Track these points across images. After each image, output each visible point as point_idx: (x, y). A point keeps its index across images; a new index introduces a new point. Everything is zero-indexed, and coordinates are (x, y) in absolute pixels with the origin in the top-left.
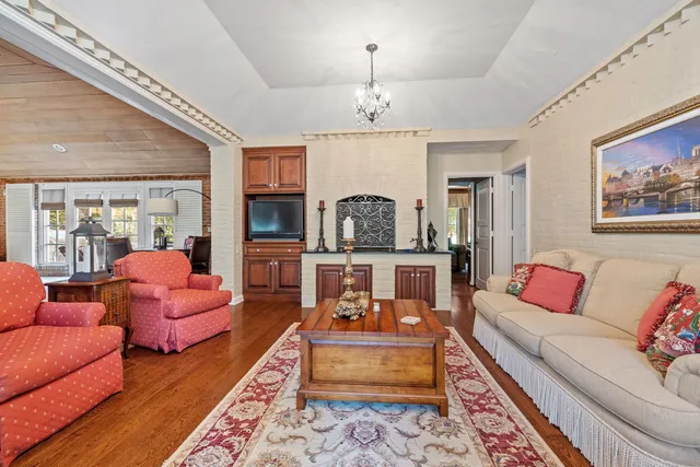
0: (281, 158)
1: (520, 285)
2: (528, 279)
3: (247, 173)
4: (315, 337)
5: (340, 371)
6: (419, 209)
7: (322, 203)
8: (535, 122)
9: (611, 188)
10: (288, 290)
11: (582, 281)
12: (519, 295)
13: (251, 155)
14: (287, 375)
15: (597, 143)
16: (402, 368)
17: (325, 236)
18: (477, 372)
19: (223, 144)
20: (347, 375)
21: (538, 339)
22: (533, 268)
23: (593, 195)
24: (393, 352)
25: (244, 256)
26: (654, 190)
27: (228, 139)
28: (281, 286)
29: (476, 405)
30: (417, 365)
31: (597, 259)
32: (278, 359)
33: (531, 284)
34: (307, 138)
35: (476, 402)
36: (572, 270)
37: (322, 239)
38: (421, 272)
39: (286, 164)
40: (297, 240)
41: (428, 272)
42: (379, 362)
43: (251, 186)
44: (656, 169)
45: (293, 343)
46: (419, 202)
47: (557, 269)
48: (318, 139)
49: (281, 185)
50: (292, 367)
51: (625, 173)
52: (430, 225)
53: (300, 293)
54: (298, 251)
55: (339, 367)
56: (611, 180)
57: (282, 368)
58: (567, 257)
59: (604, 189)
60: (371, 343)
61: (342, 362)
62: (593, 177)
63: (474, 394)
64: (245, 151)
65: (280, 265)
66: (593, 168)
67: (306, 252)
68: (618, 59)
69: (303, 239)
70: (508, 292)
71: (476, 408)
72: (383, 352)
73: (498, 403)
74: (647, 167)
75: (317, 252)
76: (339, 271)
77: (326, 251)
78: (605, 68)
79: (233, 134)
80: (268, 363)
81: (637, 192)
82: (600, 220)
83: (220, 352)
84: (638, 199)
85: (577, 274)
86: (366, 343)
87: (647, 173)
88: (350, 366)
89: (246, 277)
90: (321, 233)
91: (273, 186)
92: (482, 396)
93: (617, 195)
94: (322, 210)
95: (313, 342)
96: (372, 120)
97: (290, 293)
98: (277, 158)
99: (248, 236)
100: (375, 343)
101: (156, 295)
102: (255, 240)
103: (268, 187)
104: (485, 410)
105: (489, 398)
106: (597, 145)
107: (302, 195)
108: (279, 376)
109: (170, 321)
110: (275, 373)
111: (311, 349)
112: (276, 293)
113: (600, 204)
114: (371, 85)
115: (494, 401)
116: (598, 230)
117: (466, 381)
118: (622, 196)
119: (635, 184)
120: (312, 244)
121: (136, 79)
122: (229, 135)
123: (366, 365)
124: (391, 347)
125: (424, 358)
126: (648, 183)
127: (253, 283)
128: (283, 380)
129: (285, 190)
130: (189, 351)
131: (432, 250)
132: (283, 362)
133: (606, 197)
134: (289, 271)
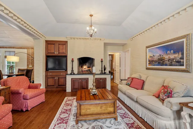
0: (59, 44)
1: (129, 83)
2: (132, 82)
3: (47, 49)
4: (82, 102)
5: (89, 112)
6: (102, 61)
7: (73, 59)
8: (132, 39)
9: (150, 59)
10: (61, 86)
11: (144, 82)
12: (129, 85)
13: (48, 43)
14: (69, 114)
15: (147, 47)
16: (106, 109)
17: (73, 69)
18: (121, 107)
19: (39, 39)
20: (91, 112)
21: (136, 97)
22: (133, 79)
23: (146, 60)
24: (104, 105)
25: (46, 76)
26: (160, 60)
27: (41, 37)
28: (59, 85)
29: (124, 116)
30: (110, 108)
31: (147, 76)
32: (64, 109)
33: (132, 83)
34: (68, 38)
35: (123, 116)
36: (141, 79)
37: (72, 70)
38: (102, 80)
39: (61, 47)
40: (64, 71)
41: (104, 80)
42: (100, 108)
43: (48, 53)
44: (160, 55)
45: (68, 104)
46: (102, 59)
47: (138, 79)
48: (71, 39)
49: (59, 53)
50: (70, 112)
51: (153, 56)
52: (104, 66)
53: (66, 87)
54: (65, 74)
55: (88, 110)
56: (150, 57)
57: (67, 112)
58: (140, 76)
59: (149, 59)
60: (97, 103)
61: (89, 109)
62: (146, 56)
63: (122, 114)
64: (46, 41)
65: (58, 79)
66: (146, 53)
67: (67, 74)
68: (152, 28)
69: (66, 70)
70: (126, 85)
71: (124, 117)
72: (101, 105)
73: (129, 115)
74: (158, 55)
75: (71, 74)
76: (78, 80)
77: (74, 74)
78: (149, 29)
79: (43, 36)
80: (62, 111)
81: (156, 60)
82: (148, 66)
83: (43, 109)
84: (156, 62)
85: (143, 80)
86: (96, 103)
87: (158, 56)
88: (92, 110)
89: (46, 83)
90: (72, 69)
91: (56, 53)
92: (124, 114)
93: (152, 60)
94: (73, 61)
95: (81, 104)
96: (91, 36)
97: (62, 87)
98: (58, 44)
99: (47, 69)
100: (99, 103)
101: (20, 92)
102: (49, 71)
103: (55, 53)
104: (126, 117)
105: (126, 114)
106: (147, 48)
107: (66, 57)
108: (67, 115)
109: (25, 100)
110: (65, 114)
111: (80, 106)
112: (57, 87)
113: (148, 62)
114: (91, 26)
115: (127, 115)
116: (147, 69)
117: (119, 110)
118: (153, 61)
119: (156, 58)
120: (69, 71)
121: (13, 17)
122: (41, 36)
123: (96, 109)
124: (103, 103)
125: (112, 106)
126: (159, 58)
127: (49, 85)
128: (69, 116)
129: (60, 55)
130: (32, 110)
131: (105, 73)
132: (67, 110)
133: (149, 61)
134: (62, 80)
